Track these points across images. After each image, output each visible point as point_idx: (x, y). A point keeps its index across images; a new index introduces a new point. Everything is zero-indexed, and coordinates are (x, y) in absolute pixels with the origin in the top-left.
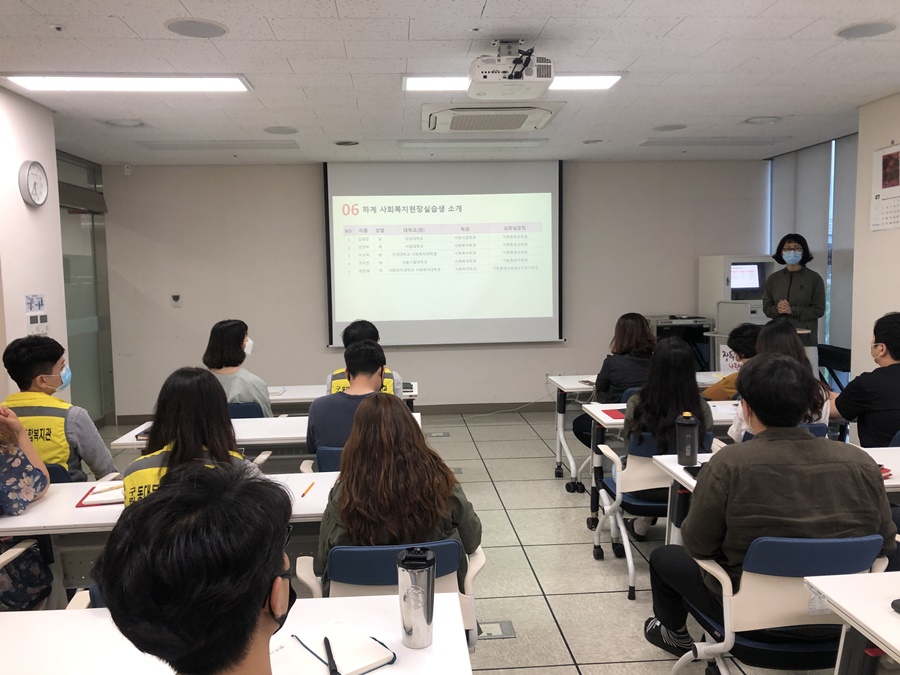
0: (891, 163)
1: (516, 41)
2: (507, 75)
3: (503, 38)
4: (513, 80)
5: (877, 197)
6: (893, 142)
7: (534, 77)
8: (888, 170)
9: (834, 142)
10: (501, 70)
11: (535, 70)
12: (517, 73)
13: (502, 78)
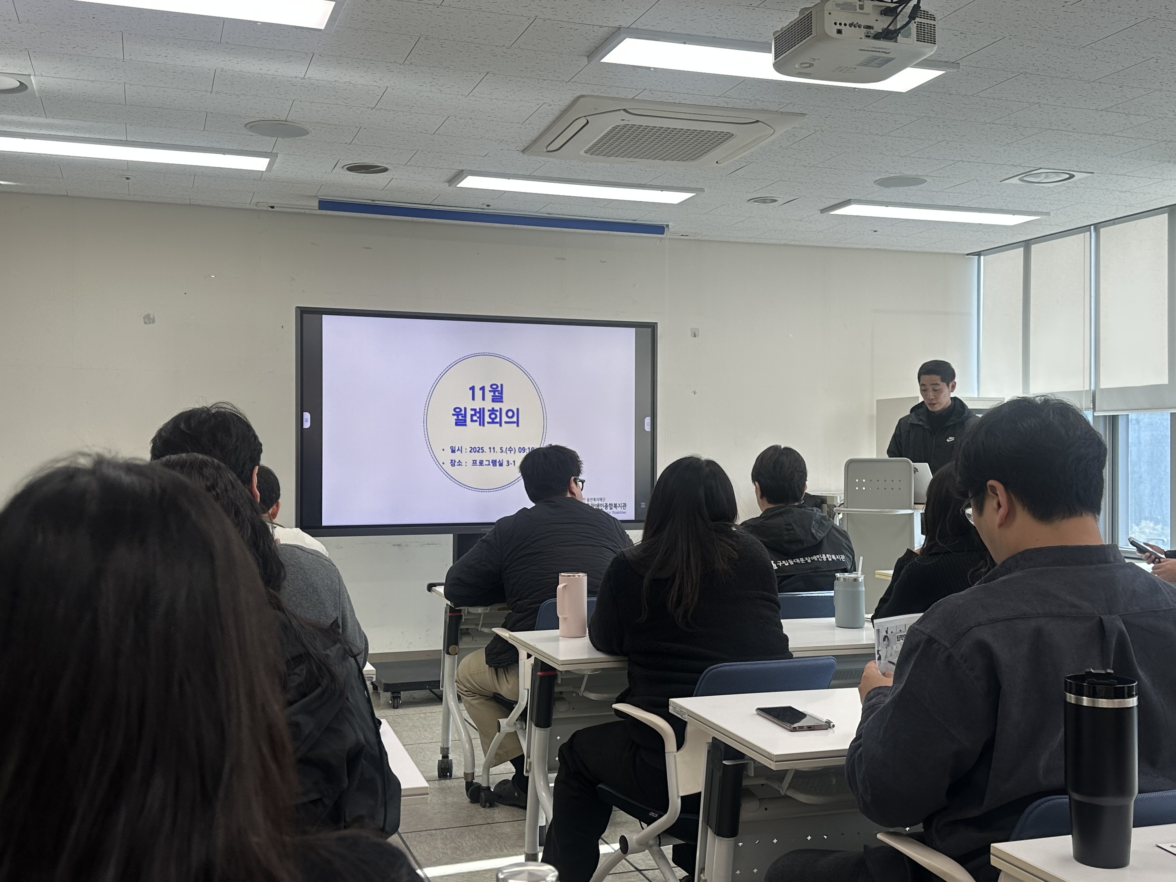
2: (872, 32)
7: (913, 40)
10: (863, 24)
11: (913, 29)
13: (863, 36)
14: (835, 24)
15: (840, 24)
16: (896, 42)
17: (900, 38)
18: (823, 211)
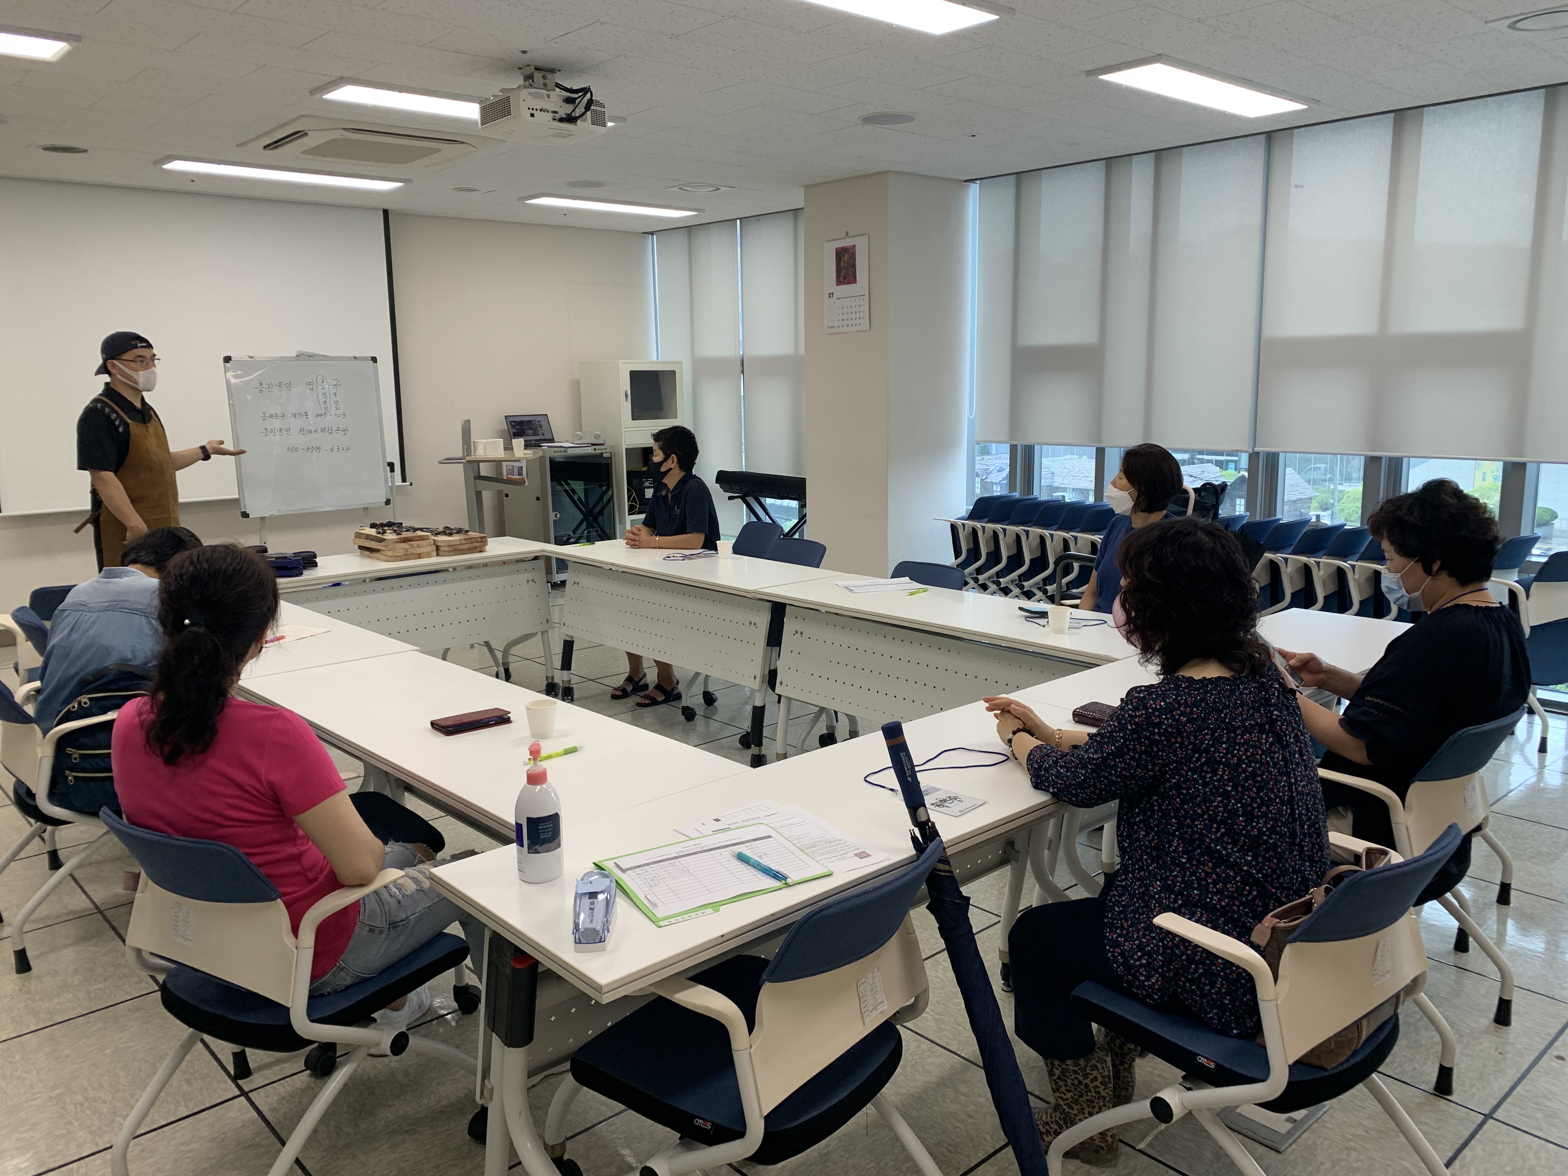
0: (846, 257)
1: (553, 71)
2: (558, 116)
3: (536, 64)
4: (565, 125)
5: (831, 295)
6: (847, 234)
7: (589, 124)
8: (842, 265)
9: (738, 221)
12: (569, 115)
13: (551, 120)
14: (529, 109)
15: (533, 109)
16: (576, 125)
17: (579, 122)
18: (519, 199)
